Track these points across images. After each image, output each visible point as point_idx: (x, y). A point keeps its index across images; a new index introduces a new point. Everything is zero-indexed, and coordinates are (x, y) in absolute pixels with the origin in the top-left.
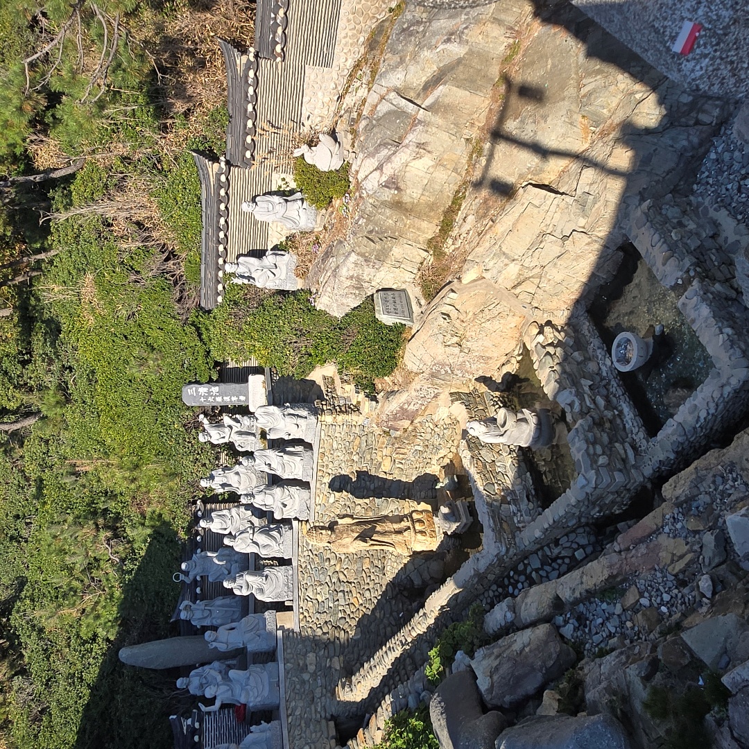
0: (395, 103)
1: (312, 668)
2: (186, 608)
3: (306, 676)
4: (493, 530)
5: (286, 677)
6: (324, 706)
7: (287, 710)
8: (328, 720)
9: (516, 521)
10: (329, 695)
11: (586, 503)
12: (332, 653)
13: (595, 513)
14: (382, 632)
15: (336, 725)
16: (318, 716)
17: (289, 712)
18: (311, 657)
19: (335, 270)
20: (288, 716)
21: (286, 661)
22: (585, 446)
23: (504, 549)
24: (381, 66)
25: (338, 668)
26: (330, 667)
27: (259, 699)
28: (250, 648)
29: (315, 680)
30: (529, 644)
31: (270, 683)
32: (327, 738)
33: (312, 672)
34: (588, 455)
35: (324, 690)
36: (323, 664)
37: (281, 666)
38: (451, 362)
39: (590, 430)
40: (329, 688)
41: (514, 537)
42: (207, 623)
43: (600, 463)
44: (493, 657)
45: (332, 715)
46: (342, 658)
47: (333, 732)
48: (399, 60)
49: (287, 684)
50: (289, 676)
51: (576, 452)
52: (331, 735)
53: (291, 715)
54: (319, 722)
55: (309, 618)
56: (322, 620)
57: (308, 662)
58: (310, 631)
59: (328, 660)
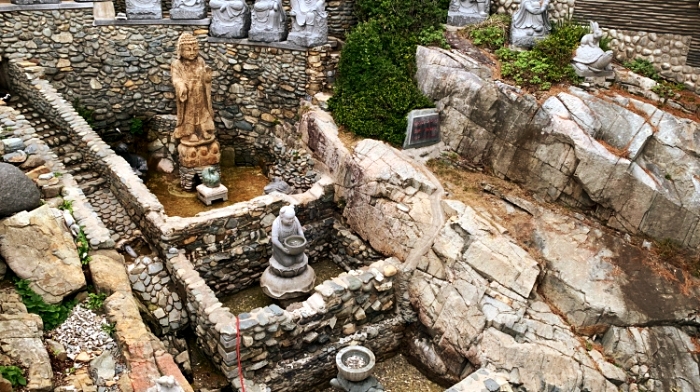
0: (639, 134)
1: (56, 38)
4: (186, 227)
5: (44, 11)
6: (17, 51)
9: (198, 249)
10: (29, 55)
11: (207, 322)
12: (72, 59)
13: (200, 329)
16: (6, 45)
18: (68, 38)
20: (2, 13)
21: (62, 11)
22: (263, 323)
23: (167, 238)
24: (683, 120)
25: (58, 66)
26: (58, 58)
29: (44, 42)
30: (64, 263)
33: (53, 38)
34: (254, 327)
35: (33, 51)
36: (61, 50)
37: (56, 6)
38: (362, 187)
39: (281, 327)
40: (37, 55)
43: (245, 338)
44: (51, 226)
45: (7, 59)
46: (69, 69)
48: (687, 138)
49: (37, 12)
50: (46, 15)
51: (258, 313)
53: (5, 16)
55: (109, 35)
56: (108, 49)
57: (62, 34)
58: (95, 36)
59: (66, 56)
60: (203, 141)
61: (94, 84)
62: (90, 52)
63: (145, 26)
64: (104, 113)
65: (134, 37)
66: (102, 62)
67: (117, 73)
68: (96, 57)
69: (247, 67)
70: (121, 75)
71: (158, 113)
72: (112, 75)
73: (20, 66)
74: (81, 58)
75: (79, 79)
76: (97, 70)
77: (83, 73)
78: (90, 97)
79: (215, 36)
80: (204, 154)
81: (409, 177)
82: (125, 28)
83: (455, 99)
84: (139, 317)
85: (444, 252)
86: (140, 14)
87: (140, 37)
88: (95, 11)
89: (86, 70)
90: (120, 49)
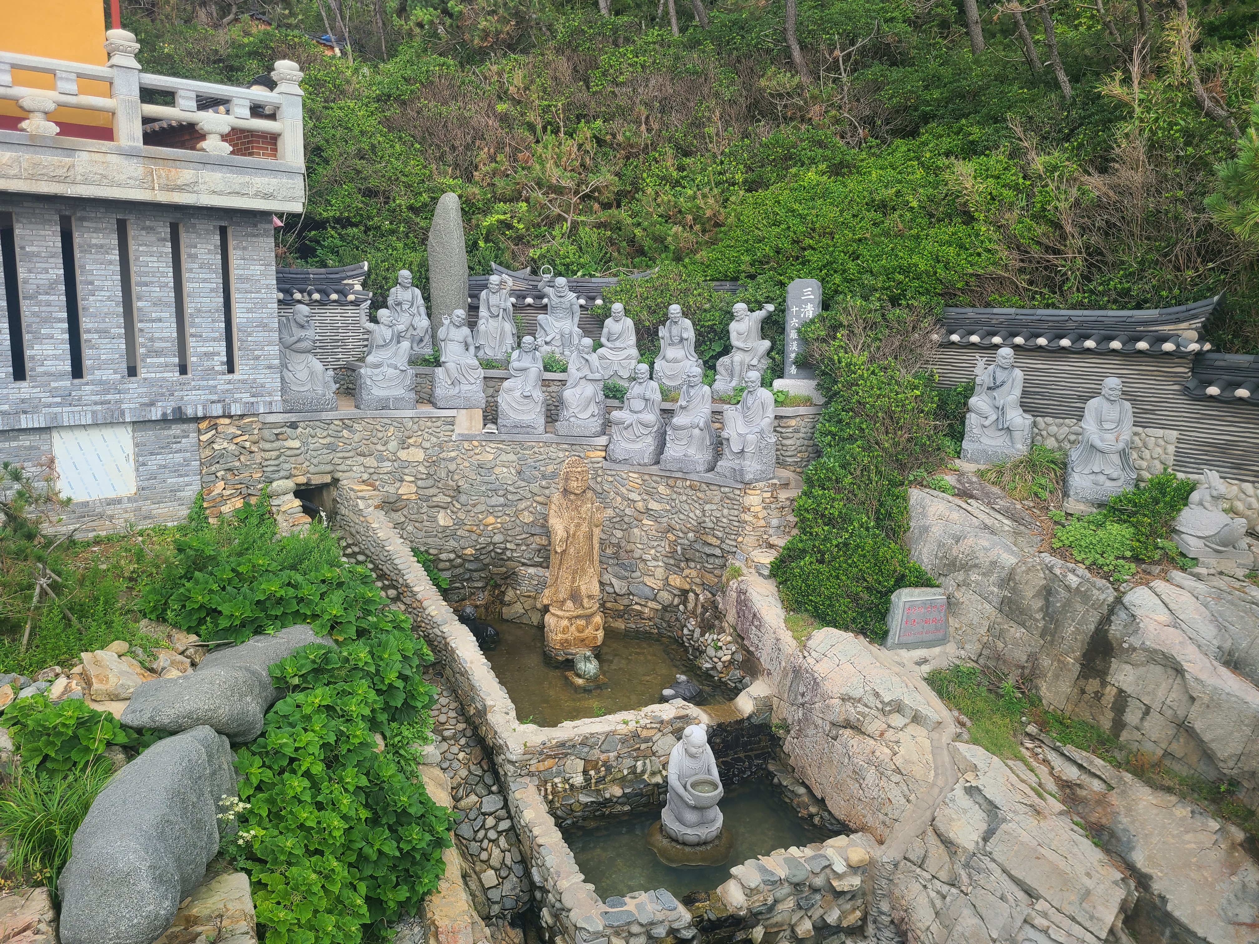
1: (403, 454)
2: (504, 282)
3: (393, 445)
4: (543, 744)
5: (394, 419)
6: (351, 470)
7: (351, 419)
8: (333, 474)
9: (556, 780)
10: (365, 476)
11: (558, 905)
12: (420, 483)
13: (546, 914)
14: (445, 555)
15: (326, 486)
16: (340, 461)
17: (347, 422)
18: (418, 455)
19: (986, 527)
20: (342, 420)
21: (416, 420)
22: (644, 922)
23: (514, 758)
25: (400, 492)
26: (402, 481)
27: (368, 382)
28: (439, 371)
29: (387, 459)
31: (386, 399)
32: (308, 472)
33: (399, 454)
34: (629, 923)
35: (372, 470)
36: (407, 471)
37: (410, 413)
38: (817, 706)
39: (671, 931)
40: (375, 477)
41: (530, 774)
42: (483, 312)
45: (338, 480)
46: (413, 496)
47: (317, 480)
50: (395, 424)
51: (638, 901)
52: (312, 477)
53: (343, 424)
54: (330, 461)
55: (472, 453)
56: (467, 472)
57: (412, 450)
58: (453, 454)
59: (412, 479)
60: (580, 612)
61: (443, 519)
62: (443, 475)
63: (520, 443)
64: (450, 561)
65: (504, 457)
66: (458, 489)
67: (474, 506)
68: (451, 483)
69: (653, 505)
70: (481, 508)
71: (524, 564)
72: (469, 508)
73: (352, 490)
74: (430, 482)
75: (424, 510)
76: (449, 500)
77: (430, 503)
78: (436, 536)
79: (614, 461)
80: (581, 631)
81: (894, 697)
82: (493, 445)
83: (974, 577)
84: (460, 881)
85: (951, 835)
86: (516, 427)
87: (512, 457)
88: (457, 421)
89: (435, 499)
90: (483, 472)
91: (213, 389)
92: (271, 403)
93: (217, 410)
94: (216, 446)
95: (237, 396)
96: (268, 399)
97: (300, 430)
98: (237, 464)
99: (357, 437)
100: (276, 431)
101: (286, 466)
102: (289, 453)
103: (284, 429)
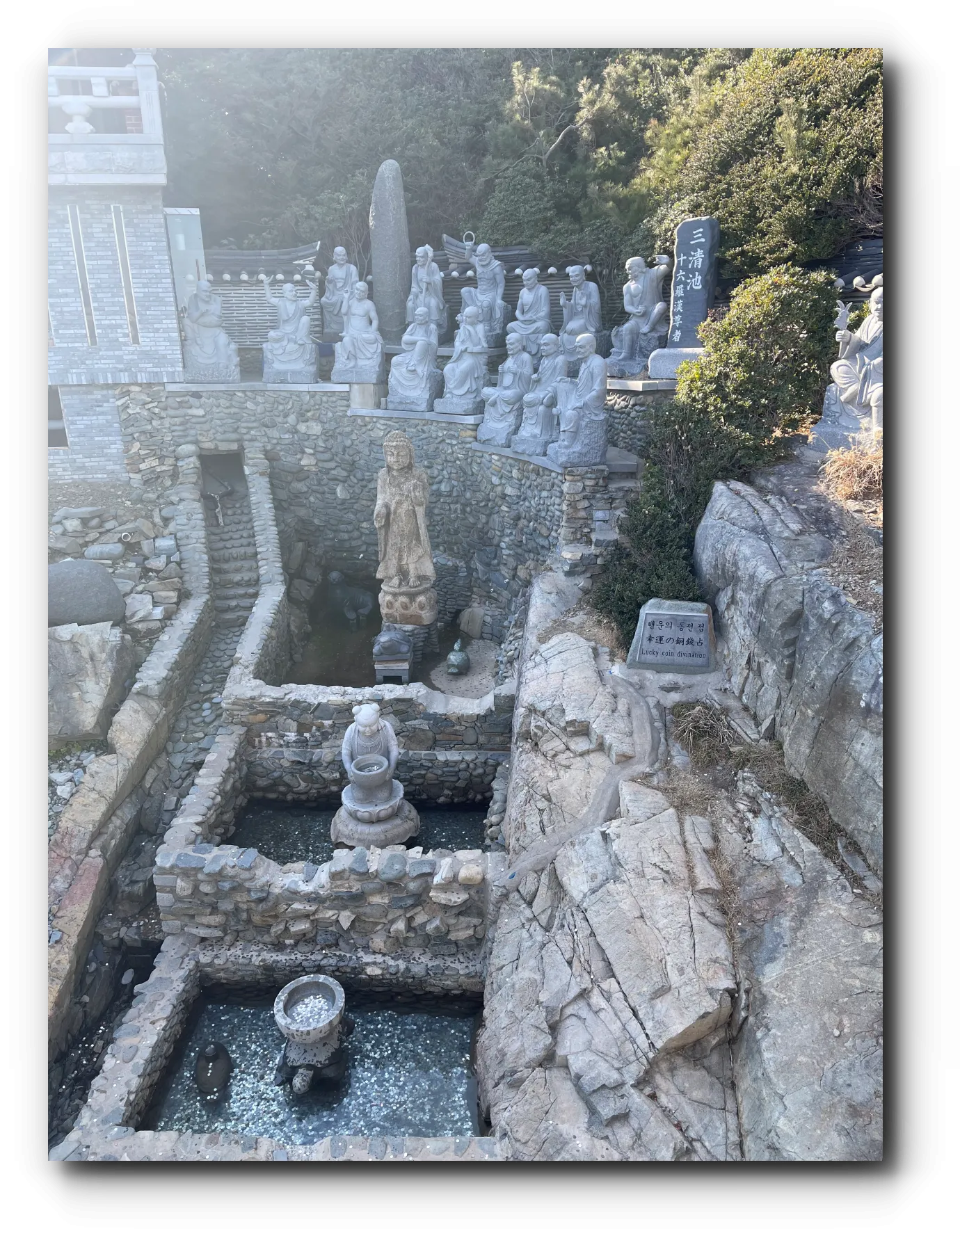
1: (302, 428)
3: (292, 419)
4: (253, 698)
5: (292, 393)
6: (254, 439)
7: (252, 391)
8: (239, 441)
10: (268, 446)
12: (319, 456)
14: (342, 527)
16: (244, 431)
17: (248, 394)
18: (316, 429)
20: (244, 392)
21: (313, 394)
25: (302, 463)
26: (303, 452)
27: (270, 356)
28: (339, 347)
29: (288, 432)
30: (82, 699)
31: (285, 372)
32: (215, 439)
33: (298, 427)
35: (275, 441)
36: (307, 443)
37: (307, 387)
40: (278, 447)
41: (243, 724)
44: (96, 650)
45: (244, 449)
46: (313, 469)
47: (224, 447)
49: (282, 394)
50: (294, 397)
52: (219, 444)
53: (246, 395)
54: (236, 430)
55: (364, 429)
56: (361, 447)
57: (311, 423)
58: (348, 429)
59: (311, 451)
60: (405, 589)
61: (340, 492)
62: (340, 450)
63: (406, 420)
66: (354, 464)
68: (347, 457)
69: (508, 490)
72: (365, 483)
73: (248, 457)
74: (327, 456)
75: (325, 481)
76: (345, 474)
77: (330, 476)
78: (335, 508)
79: (482, 442)
80: (405, 607)
81: (580, 717)
82: (382, 422)
85: (565, 880)
86: (401, 403)
88: (352, 396)
89: (333, 472)
90: (375, 448)
91: (119, 359)
92: (173, 373)
93: (124, 378)
94: (129, 411)
95: (141, 365)
96: (170, 369)
97: (203, 399)
98: (149, 427)
99: (259, 409)
100: (178, 400)
101: (192, 432)
102: (194, 420)
103: (186, 398)
